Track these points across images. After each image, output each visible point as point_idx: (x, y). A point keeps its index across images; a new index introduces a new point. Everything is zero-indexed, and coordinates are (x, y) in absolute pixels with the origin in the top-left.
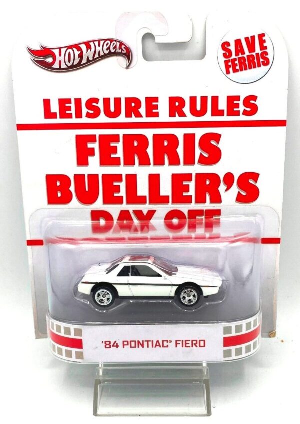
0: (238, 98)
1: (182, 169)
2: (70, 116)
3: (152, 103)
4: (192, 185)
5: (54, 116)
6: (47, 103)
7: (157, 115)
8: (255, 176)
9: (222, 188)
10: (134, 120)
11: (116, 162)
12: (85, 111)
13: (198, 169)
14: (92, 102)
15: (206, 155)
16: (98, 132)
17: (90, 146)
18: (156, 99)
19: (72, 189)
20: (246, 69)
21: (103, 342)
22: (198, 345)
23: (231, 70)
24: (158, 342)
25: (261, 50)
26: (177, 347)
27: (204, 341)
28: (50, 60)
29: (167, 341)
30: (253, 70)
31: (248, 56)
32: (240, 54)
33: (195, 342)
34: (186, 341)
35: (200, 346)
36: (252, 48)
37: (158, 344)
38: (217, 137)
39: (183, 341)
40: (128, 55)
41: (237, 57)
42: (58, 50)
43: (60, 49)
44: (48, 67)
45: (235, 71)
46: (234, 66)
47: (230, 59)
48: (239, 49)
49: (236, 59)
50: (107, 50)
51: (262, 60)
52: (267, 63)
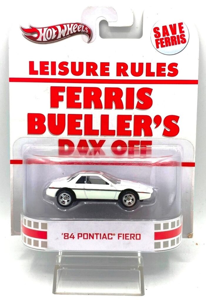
0: (164, 64)
1: (125, 112)
2: (47, 73)
3: (105, 66)
4: (132, 123)
5: (36, 73)
6: (32, 64)
7: (108, 74)
8: (176, 118)
9: (153, 126)
10: (92, 77)
11: (78, 106)
12: (58, 70)
13: (135, 112)
14: (63, 65)
15: (142, 103)
16: (66, 85)
17: (60, 94)
18: (108, 64)
19: (46, 123)
20: (170, 45)
21: (62, 234)
22: (135, 238)
23: (160, 45)
24: (104, 234)
25: (180, 33)
26: (119, 239)
27: (140, 235)
28: (35, 35)
29: (112, 234)
30: (175, 46)
31: (171, 37)
32: (166, 35)
33: (132, 236)
34: (126, 234)
35: (137, 239)
36: (174, 32)
37: (104, 237)
38: (150, 91)
39: (123, 234)
40: (89, 33)
41: (164, 37)
42: (42, 29)
43: (43, 28)
44: (34, 40)
45: (162, 46)
46: (162, 43)
47: (159, 38)
48: (165, 32)
49: (163, 38)
50: (75, 30)
51: (181, 40)
52: (184, 41)
